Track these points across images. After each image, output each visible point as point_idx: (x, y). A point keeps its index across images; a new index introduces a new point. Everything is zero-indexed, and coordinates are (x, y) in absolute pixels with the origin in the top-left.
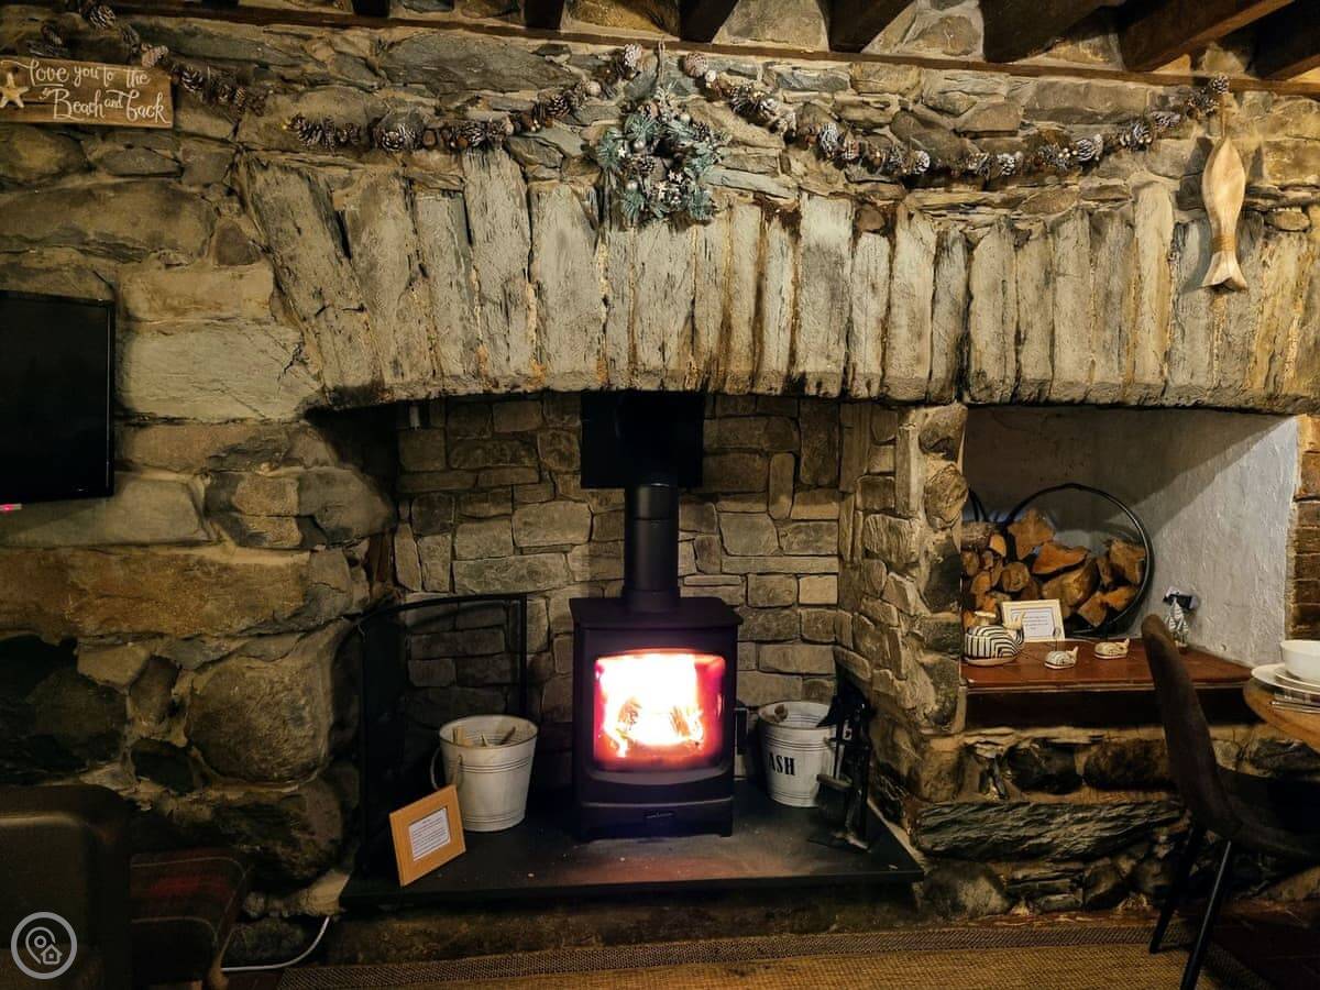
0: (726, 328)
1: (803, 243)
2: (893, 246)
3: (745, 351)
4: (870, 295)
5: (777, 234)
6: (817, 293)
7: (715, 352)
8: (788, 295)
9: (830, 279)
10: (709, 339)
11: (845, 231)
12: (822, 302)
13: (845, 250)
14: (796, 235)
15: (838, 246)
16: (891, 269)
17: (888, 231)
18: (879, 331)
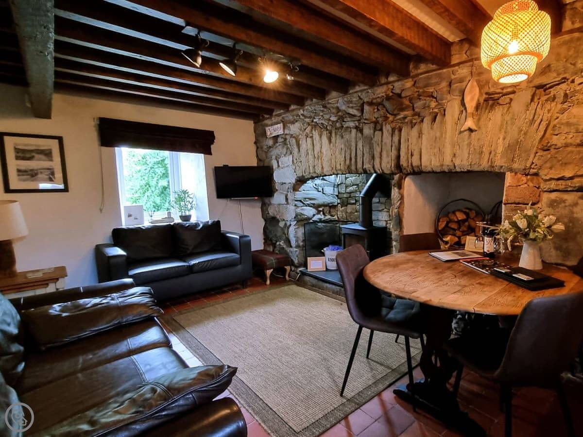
1: (364, 136)
2: (382, 133)
4: (378, 147)
5: (359, 135)
8: (361, 149)
9: (370, 144)
10: (348, 162)
11: (372, 131)
12: (368, 150)
13: (373, 137)
14: (362, 134)
15: (371, 135)
16: (382, 139)
17: (381, 130)
18: (379, 156)
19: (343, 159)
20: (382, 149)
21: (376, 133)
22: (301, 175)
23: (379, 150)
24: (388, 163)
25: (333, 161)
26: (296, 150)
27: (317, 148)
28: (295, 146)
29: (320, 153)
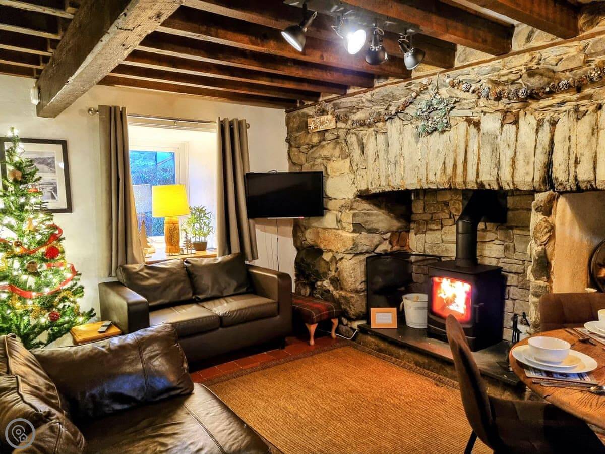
0: (455, 166)
1: (482, 132)
2: (518, 128)
3: (461, 174)
4: (507, 149)
5: (473, 130)
6: (487, 151)
7: (451, 175)
8: (476, 153)
9: (492, 144)
10: (449, 171)
11: (498, 125)
12: (489, 154)
13: (498, 133)
14: (479, 129)
15: (495, 131)
16: (517, 137)
17: (516, 122)
18: (511, 163)
19: (440, 166)
20: (515, 153)
21: (506, 127)
22: (364, 188)
23: (510, 153)
24: (527, 173)
25: (423, 170)
26: (357, 152)
27: (394, 149)
28: (356, 146)
29: (398, 157)
